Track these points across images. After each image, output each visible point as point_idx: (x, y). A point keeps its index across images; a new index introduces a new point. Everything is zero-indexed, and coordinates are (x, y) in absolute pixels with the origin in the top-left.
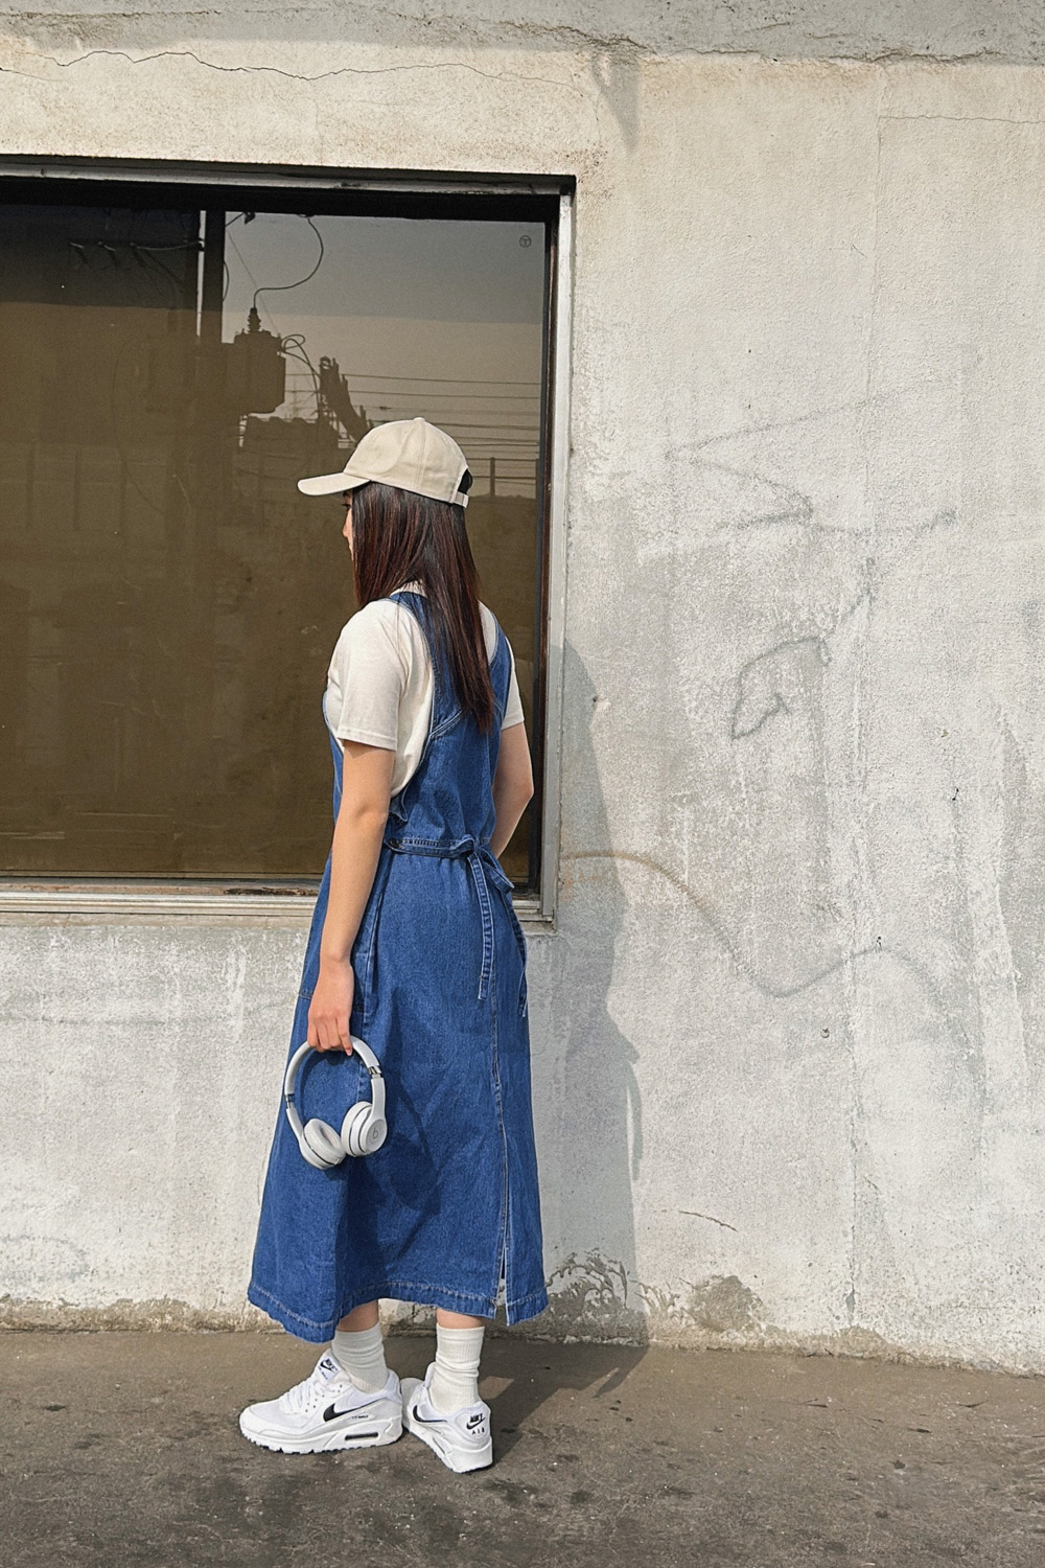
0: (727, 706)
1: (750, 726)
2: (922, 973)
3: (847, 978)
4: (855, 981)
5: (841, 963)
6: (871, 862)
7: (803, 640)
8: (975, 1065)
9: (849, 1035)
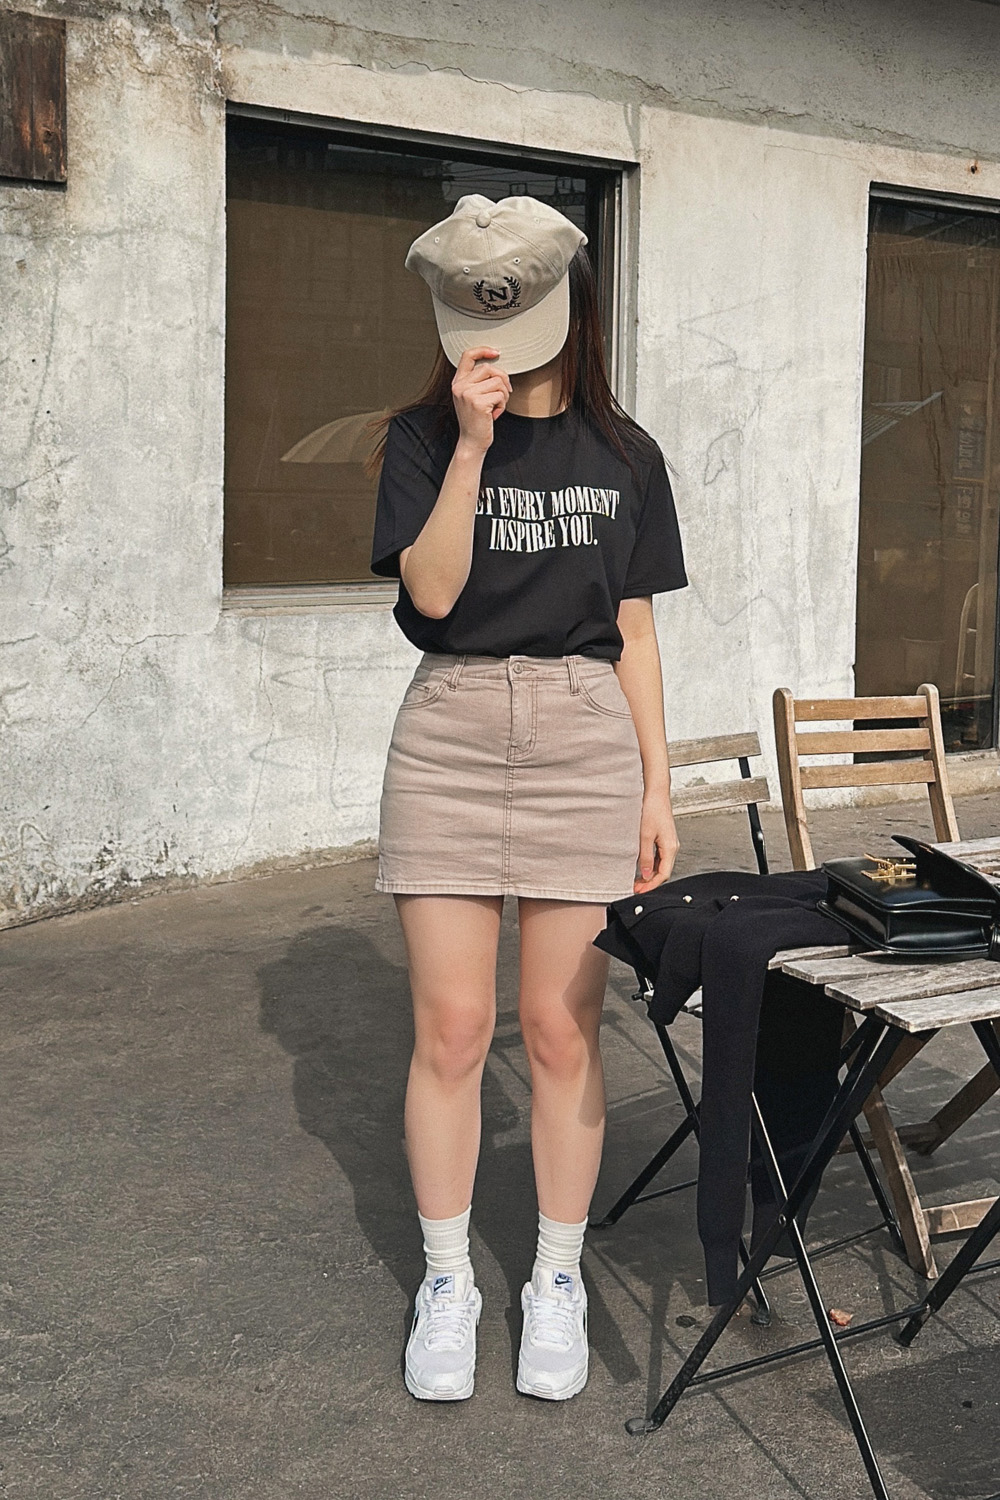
0: (703, 468)
1: (712, 478)
2: (777, 607)
3: (749, 613)
4: (752, 615)
5: (747, 605)
6: (759, 550)
7: (733, 430)
8: (797, 652)
9: (749, 643)
